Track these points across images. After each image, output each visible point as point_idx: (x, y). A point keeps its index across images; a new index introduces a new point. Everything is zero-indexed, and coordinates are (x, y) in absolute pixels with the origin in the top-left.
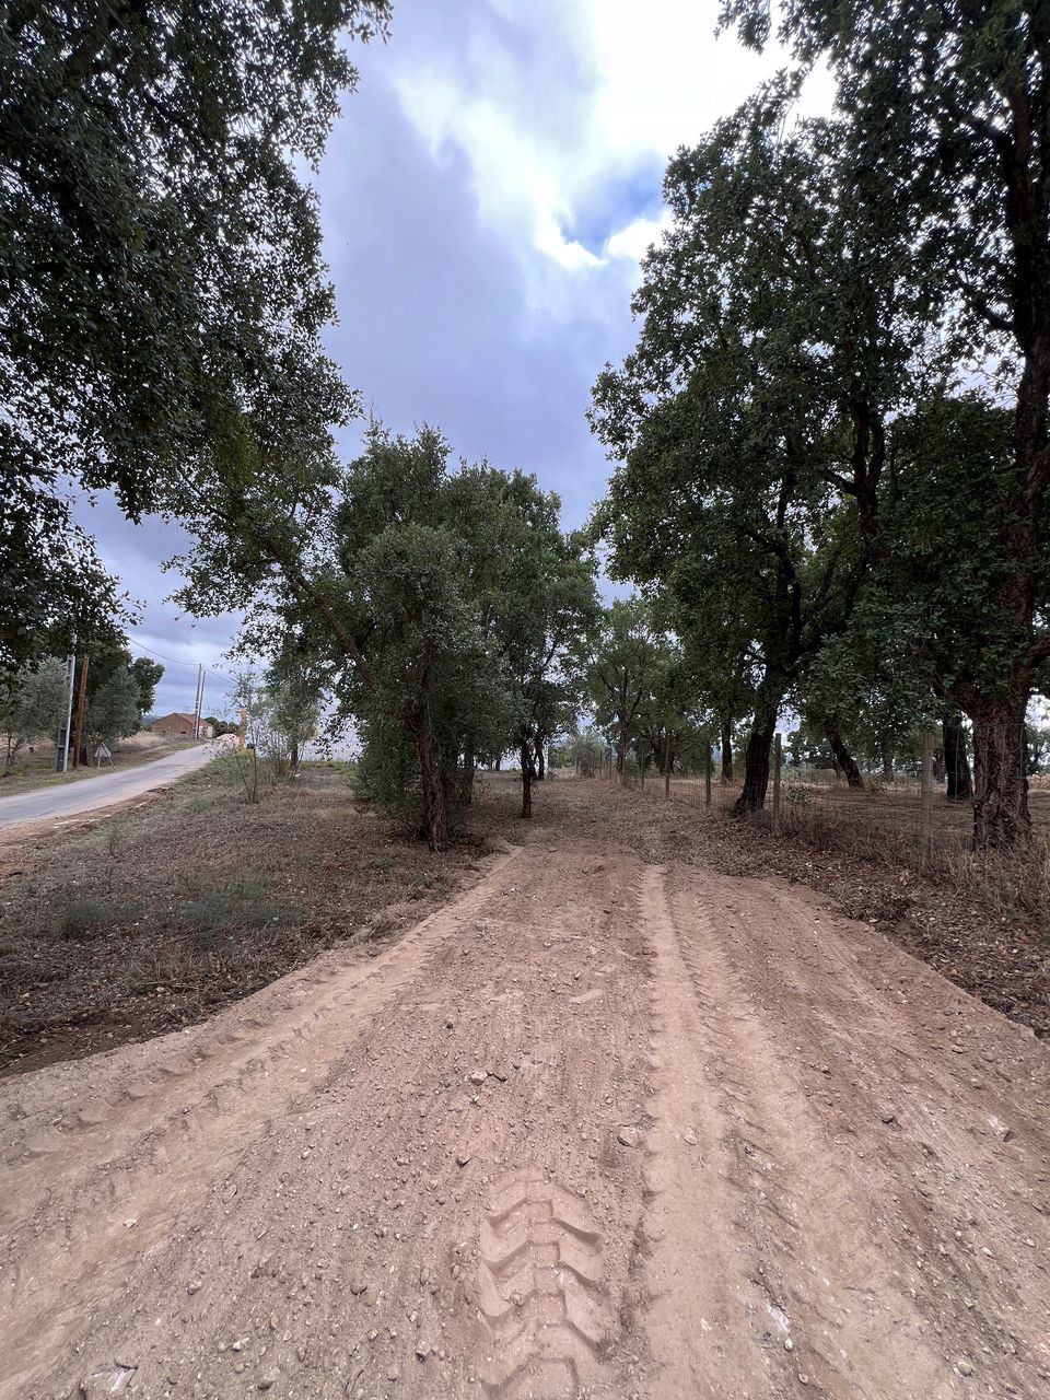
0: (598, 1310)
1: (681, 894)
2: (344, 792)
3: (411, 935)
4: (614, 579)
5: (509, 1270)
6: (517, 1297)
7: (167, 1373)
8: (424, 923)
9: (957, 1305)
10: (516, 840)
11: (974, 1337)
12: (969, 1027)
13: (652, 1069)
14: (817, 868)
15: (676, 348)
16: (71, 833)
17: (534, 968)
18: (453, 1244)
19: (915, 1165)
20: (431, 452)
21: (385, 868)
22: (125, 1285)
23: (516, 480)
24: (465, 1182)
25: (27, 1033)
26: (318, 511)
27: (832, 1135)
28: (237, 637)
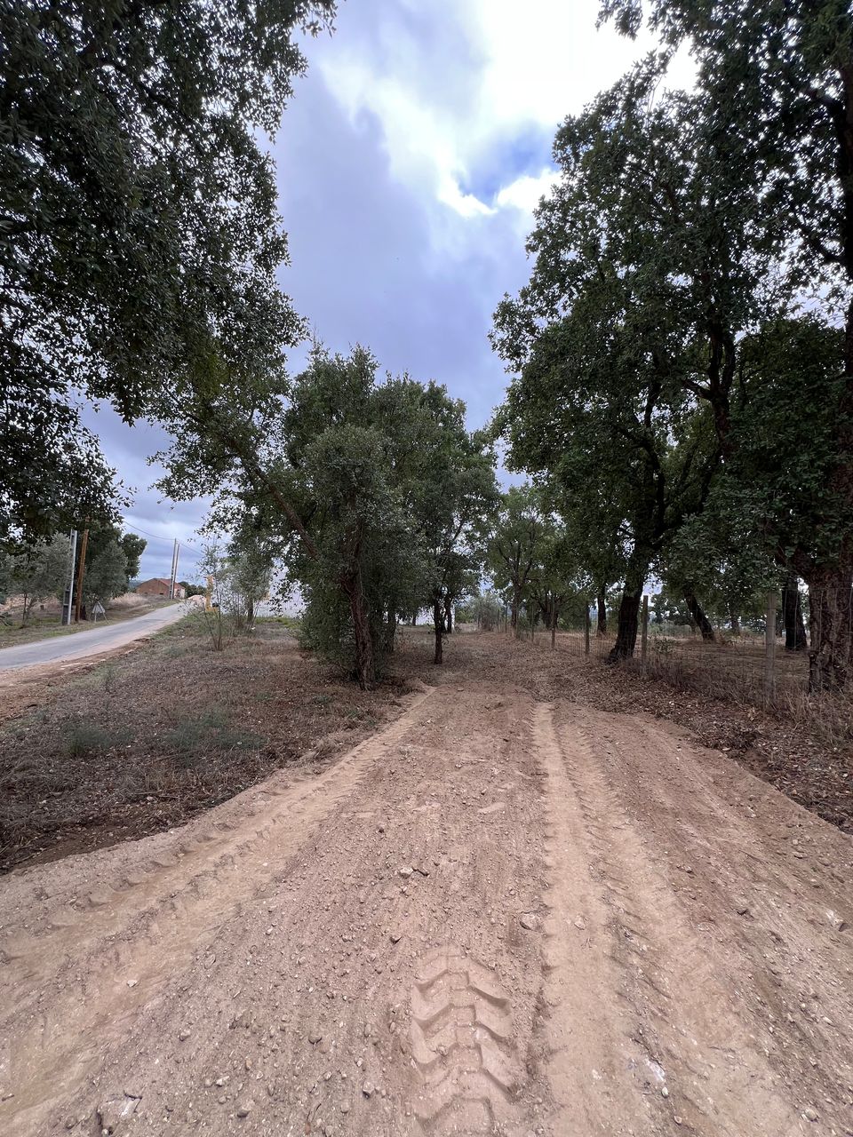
0: (508, 1061)
1: (566, 726)
2: (291, 642)
3: (348, 758)
4: (511, 470)
5: (435, 1027)
6: (442, 1049)
7: (165, 1102)
8: (359, 748)
9: (804, 1063)
10: (429, 682)
11: (818, 1090)
12: (808, 837)
13: (547, 867)
14: (679, 706)
15: (562, 281)
16: (75, 673)
17: (449, 785)
18: (390, 1005)
19: (765, 949)
20: (362, 366)
21: (325, 703)
22: (130, 1032)
23: (430, 390)
24: (398, 956)
25: (47, 832)
26: (271, 415)
27: (696, 923)
28: (207, 517)
